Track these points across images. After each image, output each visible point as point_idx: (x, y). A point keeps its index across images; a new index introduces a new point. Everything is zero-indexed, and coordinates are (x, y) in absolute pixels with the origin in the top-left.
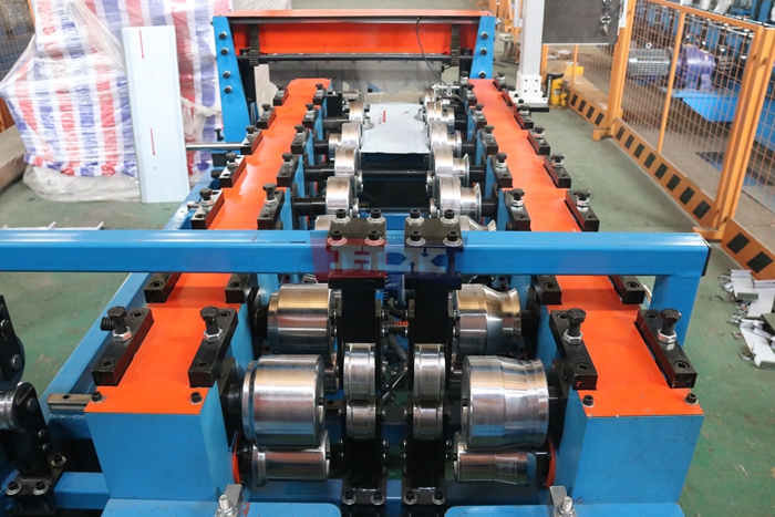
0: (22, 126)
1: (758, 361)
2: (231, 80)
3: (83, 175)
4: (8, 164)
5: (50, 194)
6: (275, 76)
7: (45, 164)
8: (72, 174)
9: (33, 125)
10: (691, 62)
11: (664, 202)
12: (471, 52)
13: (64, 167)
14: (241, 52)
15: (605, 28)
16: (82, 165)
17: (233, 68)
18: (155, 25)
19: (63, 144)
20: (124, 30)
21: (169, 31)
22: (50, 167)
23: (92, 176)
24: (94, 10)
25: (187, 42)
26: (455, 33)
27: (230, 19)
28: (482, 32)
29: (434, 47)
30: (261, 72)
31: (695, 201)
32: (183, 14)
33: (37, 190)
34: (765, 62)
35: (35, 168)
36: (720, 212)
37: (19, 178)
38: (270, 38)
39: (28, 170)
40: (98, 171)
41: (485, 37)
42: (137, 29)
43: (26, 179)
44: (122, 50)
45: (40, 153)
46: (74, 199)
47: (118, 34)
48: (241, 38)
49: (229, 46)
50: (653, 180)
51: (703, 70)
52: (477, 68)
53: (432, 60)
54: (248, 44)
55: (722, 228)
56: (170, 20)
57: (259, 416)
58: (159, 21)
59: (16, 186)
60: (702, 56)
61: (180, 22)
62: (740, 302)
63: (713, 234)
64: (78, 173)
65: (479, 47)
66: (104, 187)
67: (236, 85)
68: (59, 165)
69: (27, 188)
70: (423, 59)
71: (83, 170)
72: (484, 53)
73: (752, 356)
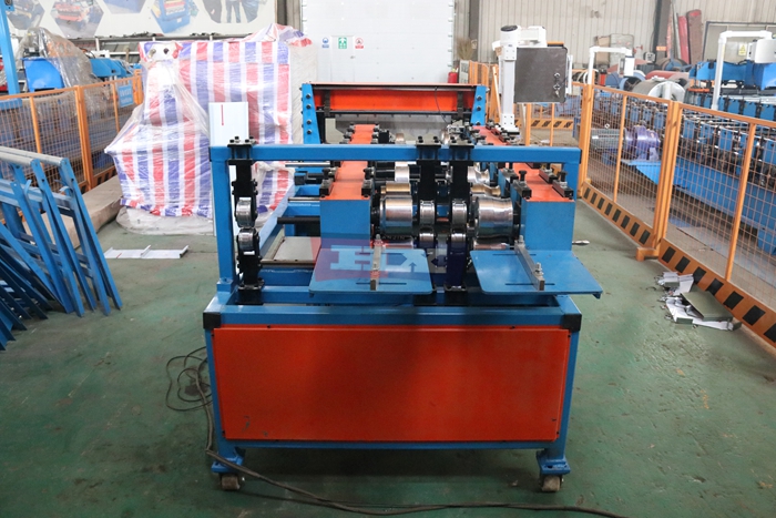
0: (123, 177)
1: (675, 319)
2: (311, 126)
3: (167, 215)
4: (106, 209)
5: (140, 229)
6: (339, 125)
7: (138, 206)
8: (158, 214)
9: (131, 175)
10: (640, 138)
11: (618, 236)
12: (470, 110)
13: (152, 209)
14: (318, 108)
15: (557, 93)
16: (167, 207)
17: (313, 118)
18: (233, 101)
19: (152, 192)
20: (210, 104)
21: (244, 106)
22: (142, 207)
23: (174, 216)
24: (189, 90)
25: (256, 114)
26: (460, 97)
27: (313, 85)
28: (477, 96)
29: (447, 106)
30: (330, 123)
31: (640, 232)
32: (255, 93)
33: (129, 227)
34: (676, 124)
35: (128, 210)
36: (655, 237)
37: (112, 220)
38: (337, 99)
39: (121, 211)
40: (179, 212)
41: (480, 99)
42: (220, 104)
43: (119, 219)
44: (207, 120)
45: (135, 198)
46: (160, 233)
47: (206, 108)
48: (319, 98)
49: (311, 103)
50: (612, 223)
51: (650, 145)
52: (474, 120)
53: (444, 115)
54: (322, 103)
55: (658, 247)
56: (245, 97)
57: (388, 219)
58: (236, 98)
59: (110, 226)
60: (649, 134)
61: (252, 99)
62: (667, 289)
63: (652, 252)
64: (163, 214)
65: (476, 106)
66: (183, 224)
67: (314, 129)
68: (149, 206)
69: (119, 225)
70: (438, 114)
71: (167, 211)
72: (479, 109)
73: (672, 317)
